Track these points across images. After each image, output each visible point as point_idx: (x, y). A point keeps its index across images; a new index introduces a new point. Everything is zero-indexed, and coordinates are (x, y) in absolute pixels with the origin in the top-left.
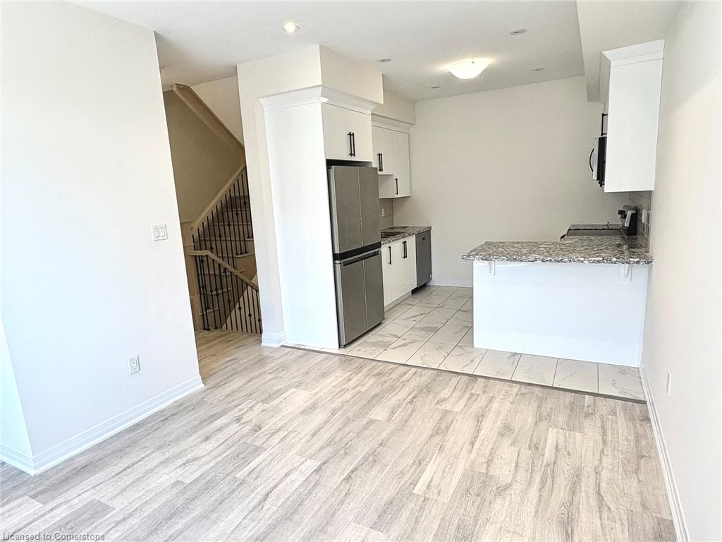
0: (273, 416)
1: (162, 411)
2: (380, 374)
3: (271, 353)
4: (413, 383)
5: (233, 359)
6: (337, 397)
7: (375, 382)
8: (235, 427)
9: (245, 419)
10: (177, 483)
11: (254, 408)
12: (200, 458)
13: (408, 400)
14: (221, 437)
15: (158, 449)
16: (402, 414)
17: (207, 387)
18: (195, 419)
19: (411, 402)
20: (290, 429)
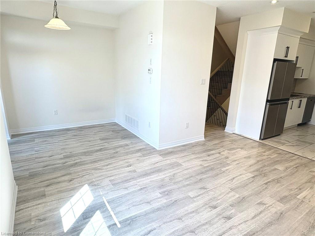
0: (233, 156)
1: (191, 143)
2: (280, 154)
3: (229, 134)
4: (297, 161)
5: (214, 133)
6: (259, 156)
7: (277, 156)
8: (218, 155)
9: (222, 153)
10: (201, 165)
11: (225, 151)
12: (208, 160)
13: (295, 166)
14: (214, 157)
15: (193, 154)
16: (291, 171)
17: (206, 140)
18: (204, 149)
19: (296, 167)
20: (240, 162)
